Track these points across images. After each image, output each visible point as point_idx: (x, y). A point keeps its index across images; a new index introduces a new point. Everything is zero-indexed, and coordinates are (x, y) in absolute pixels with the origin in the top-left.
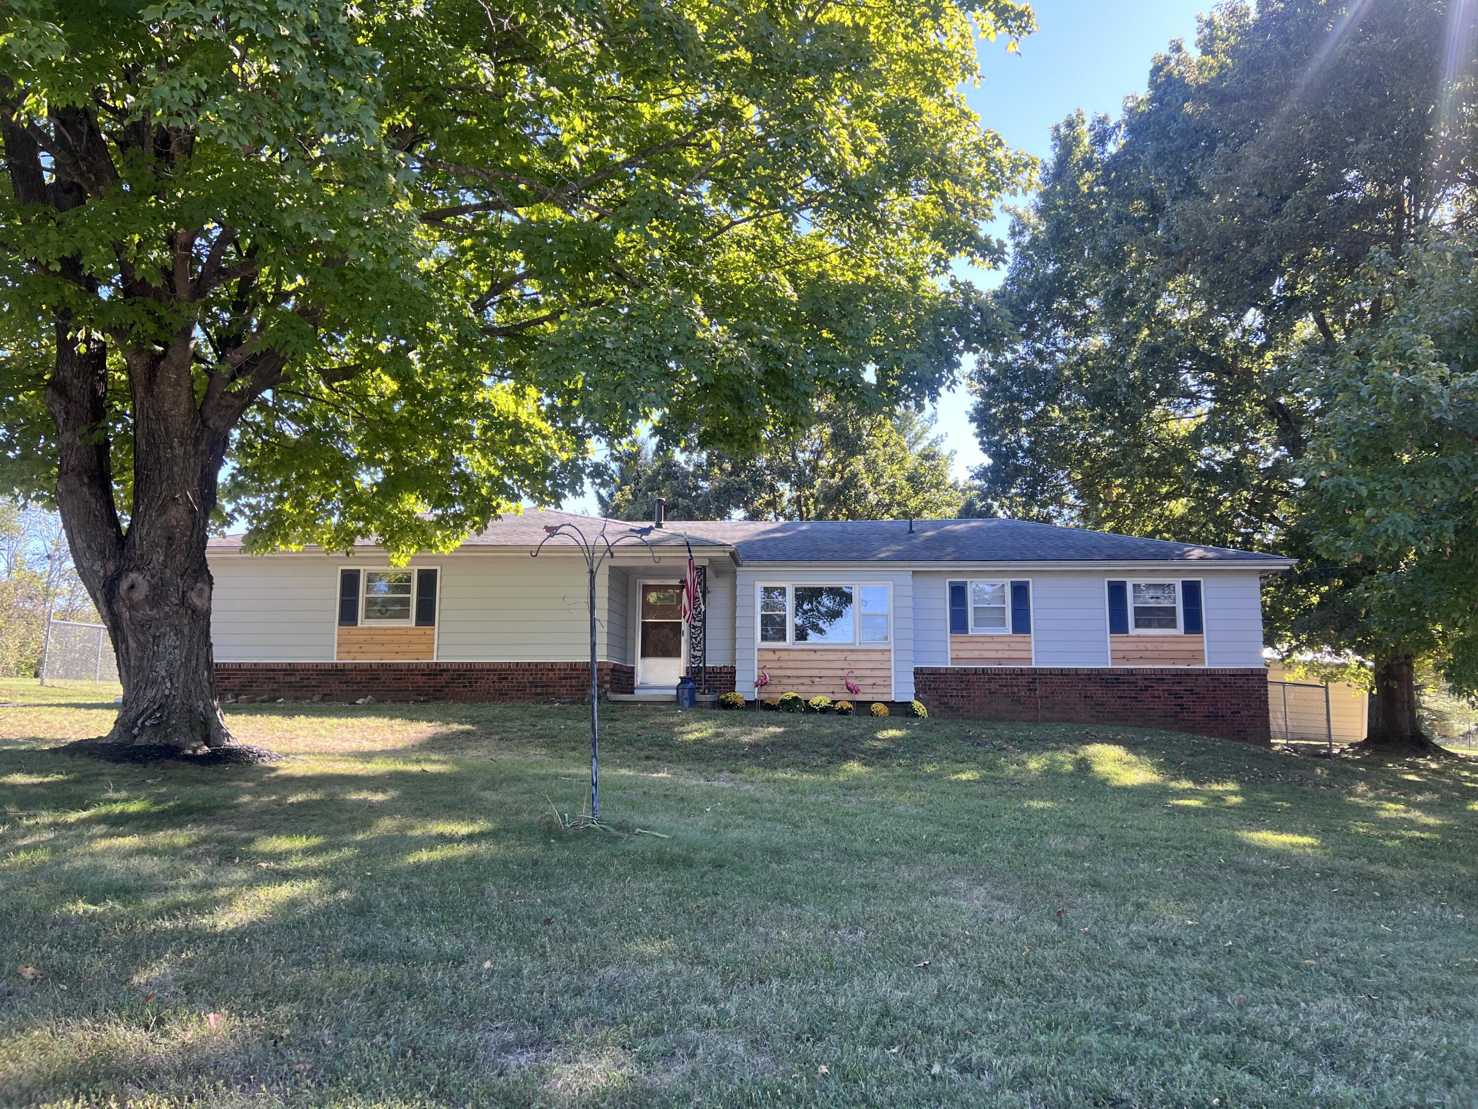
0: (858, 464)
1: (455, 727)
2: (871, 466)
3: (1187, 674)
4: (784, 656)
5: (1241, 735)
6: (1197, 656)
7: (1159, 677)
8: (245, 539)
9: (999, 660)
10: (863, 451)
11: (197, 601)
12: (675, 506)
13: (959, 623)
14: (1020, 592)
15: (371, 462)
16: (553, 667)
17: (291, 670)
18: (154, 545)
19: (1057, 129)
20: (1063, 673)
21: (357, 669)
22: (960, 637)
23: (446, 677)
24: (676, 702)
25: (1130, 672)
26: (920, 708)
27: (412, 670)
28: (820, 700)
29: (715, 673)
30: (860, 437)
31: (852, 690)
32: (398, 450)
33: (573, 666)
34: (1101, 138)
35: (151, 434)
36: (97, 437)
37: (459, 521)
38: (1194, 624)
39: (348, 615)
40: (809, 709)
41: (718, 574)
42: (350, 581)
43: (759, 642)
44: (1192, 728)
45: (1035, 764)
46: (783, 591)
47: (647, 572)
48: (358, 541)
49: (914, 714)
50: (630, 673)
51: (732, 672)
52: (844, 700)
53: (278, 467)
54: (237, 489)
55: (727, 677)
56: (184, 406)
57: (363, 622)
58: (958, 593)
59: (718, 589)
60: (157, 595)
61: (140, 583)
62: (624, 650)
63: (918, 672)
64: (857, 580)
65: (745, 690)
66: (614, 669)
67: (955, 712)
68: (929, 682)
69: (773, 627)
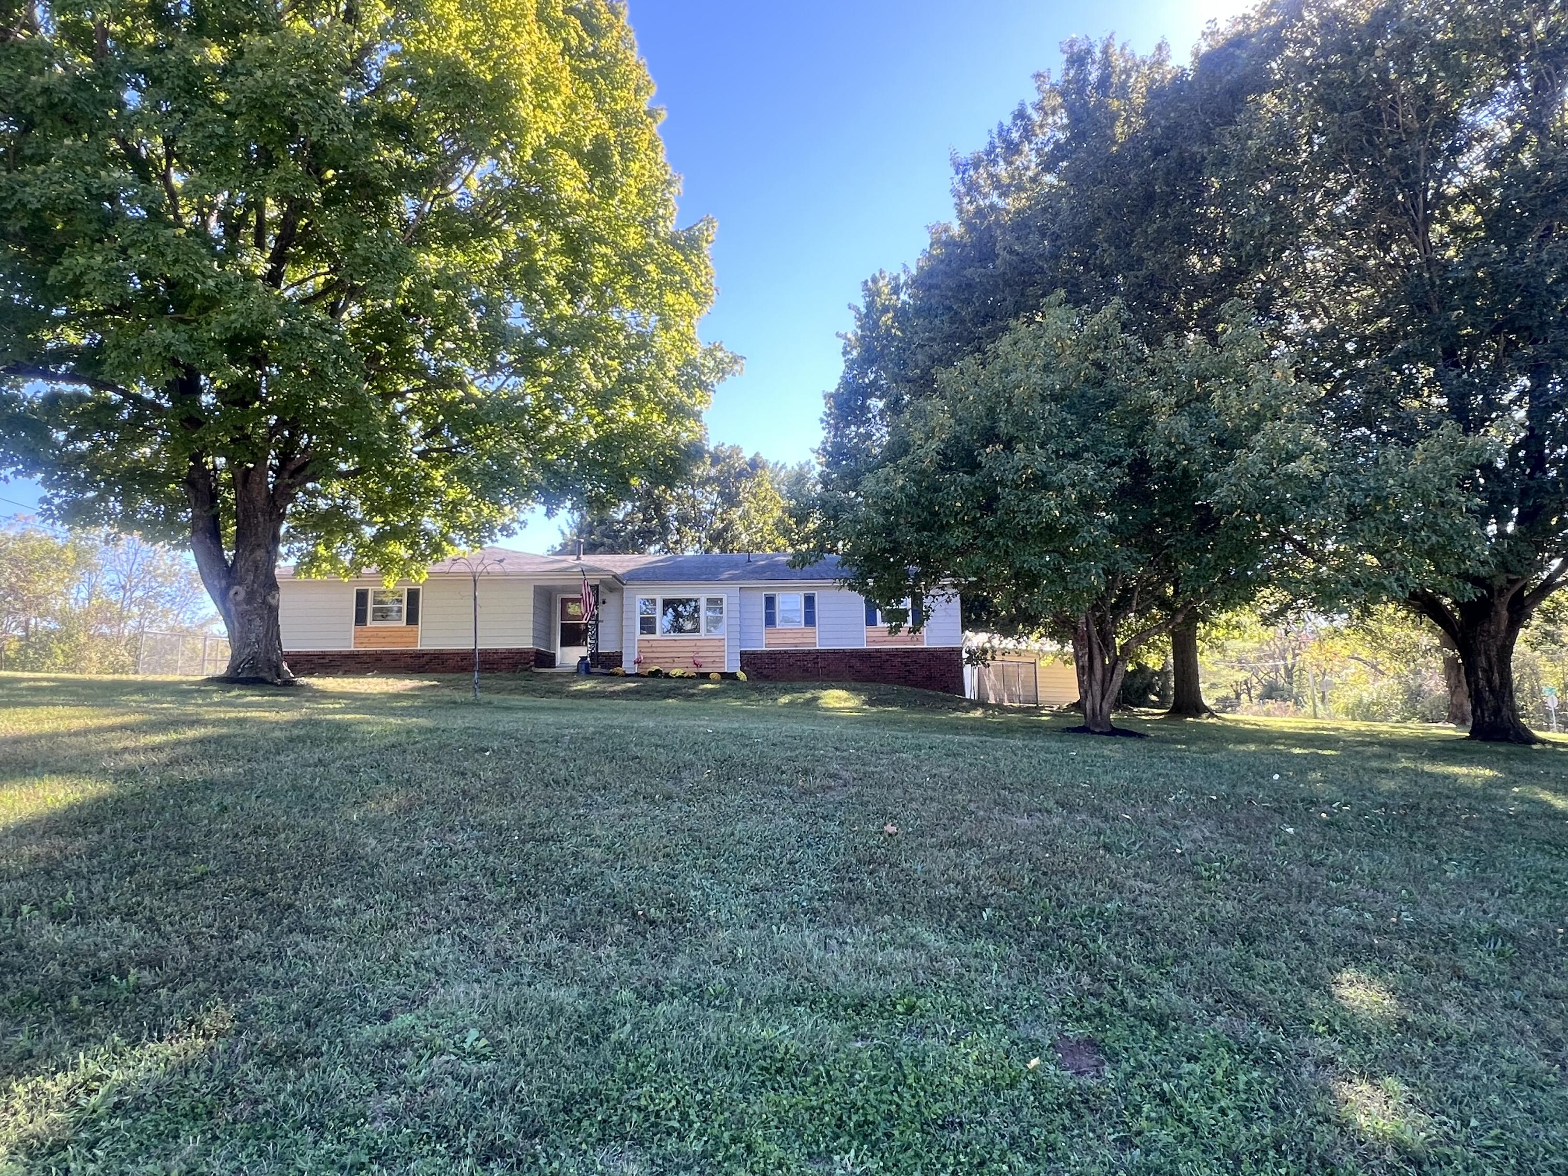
0: (736, 514)
1: (427, 683)
2: (744, 516)
3: (913, 651)
4: (655, 644)
5: (945, 689)
6: (916, 643)
7: (895, 653)
8: (296, 568)
9: (796, 645)
10: (739, 504)
11: (273, 602)
12: (602, 544)
13: (770, 620)
14: (809, 601)
15: (371, 524)
16: (496, 652)
17: (323, 655)
18: (248, 571)
19: (866, 282)
20: (835, 652)
21: (366, 654)
22: (771, 629)
23: (426, 658)
24: (578, 672)
25: (877, 651)
26: (742, 676)
27: (403, 654)
28: (677, 672)
29: (608, 656)
30: (738, 494)
31: (697, 665)
32: (386, 516)
33: (520, 653)
34: (896, 290)
35: (245, 510)
36: (213, 512)
37: (424, 557)
39: (361, 618)
40: (667, 676)
41: (611, 590)
42: (362, 597)
43: (638, 636)
44: (916, 685)
45: (784, 700)
46: (653, 601)
47: (564, 589)
48: (364, 568)
49: (737, 679)
50: (553, 656)
51: (620, 655)
52: (692, 671)
53: (315, 527)
54: (291, 537)
55: (615, 659)
56: (264, 495)
57: (370, 624)
58: (770, 602)
59: (611, 599)
60: (250, 598)
61: (240, 591)
62: (549, 642)
63: (742, 654)
64: (701, 593)
65: (628, 666)
66: (538, 653)
67: (767, 678)
68: (749, 660)
69: (648, 625)
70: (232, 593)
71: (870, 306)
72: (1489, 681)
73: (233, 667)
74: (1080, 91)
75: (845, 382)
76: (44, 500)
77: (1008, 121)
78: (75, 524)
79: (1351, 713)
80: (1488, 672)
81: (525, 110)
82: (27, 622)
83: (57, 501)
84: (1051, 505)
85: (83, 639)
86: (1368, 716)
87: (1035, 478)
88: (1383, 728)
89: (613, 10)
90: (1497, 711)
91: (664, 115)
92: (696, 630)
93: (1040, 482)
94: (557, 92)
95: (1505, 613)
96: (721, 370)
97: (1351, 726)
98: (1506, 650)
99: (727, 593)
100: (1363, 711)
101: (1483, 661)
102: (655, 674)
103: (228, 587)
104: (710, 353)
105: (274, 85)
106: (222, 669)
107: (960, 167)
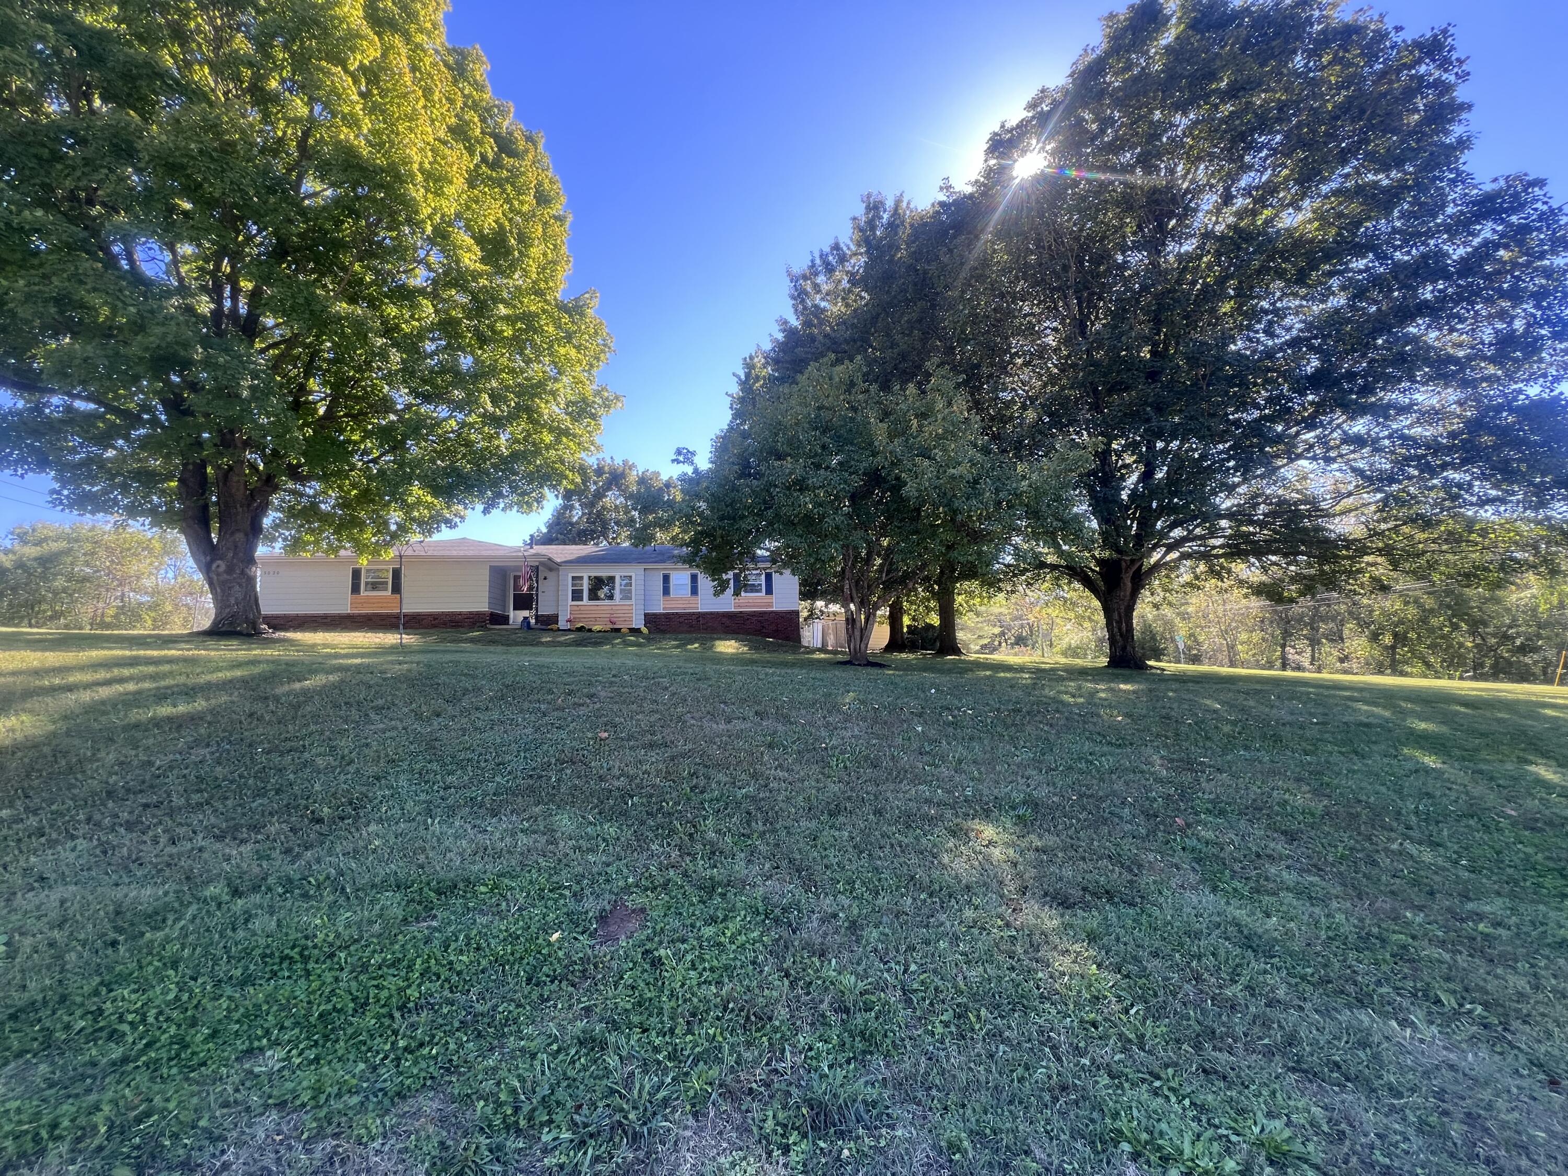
3: (765, 613)
4: (581, 608)
5: (787, 638)
6: (771, 606)
7: (754, 614)
9: (684, 609)
13: (666, 591)
14: (694, 579)
16: (460, 614)
18: (228, 549)
20: (711, 614)
21: (360, 615)
22: (666, 598)
23: (406, 618)
24: (521, 628)
25: (741, 612)
26: (645, 630)
27: (388, 615)
28: (596, 628)
29: (547, 617)
31: (612, 623)
33: (478, 614)
35: (227, 502)
38: (769, 591)
39: (355, 589)
40: (590, 630)
41: (551, 570)
42: (356, 574)
43: (570, 602)
44: (767, 636)
46: (581, 578)
47: (515, 569)
49: (641, 632)
50: (506, 617)
51: (557, 616)
52: (609, 627)
55: (554, 619)
57: (363, 593)
58: (666, 578)
59: (551, 576)
60: (230, 570)
61: (222, 565)
62: (504, 606)
63: (646, 615)
64: (618, 572)
65: (562, 624)
66: (492, 614)
67: (663, 632)
68: (651, 619)
69: (577, 595)
70: (214, 566)
71: (748, 375)
72: (1120, 629)
73: (215, 623)
74: (873, 228)
75: (731, 429)
76: (53, 492)
77: (827, 249)
78: (85, 510)
79: (1064, 654)
80: (1119, 622)
81: (417, 192)
82: (123, 595)
83: (66, 492)
84: (807, 502)
85: (169, 608)
86: (1075, 655)
87: (796, 482)
88: (1079, 662)
89: (529, 139)
90: (1124, 648)
91: (570, 219)
92: (611, 597)
93: (801, 485)
94: (451, 182)
95: (1129, 584)
96: (607, 405)
97: (1063, 660)
98: (1130, 609)
99: (635, 572)
100: (1072, 651)
101: (1116, 616)
102: (581, 629)
103: (212, 561)
104: (598, 393)
105: (177, 148)
106: (206, 623)
107: (794, 279)
